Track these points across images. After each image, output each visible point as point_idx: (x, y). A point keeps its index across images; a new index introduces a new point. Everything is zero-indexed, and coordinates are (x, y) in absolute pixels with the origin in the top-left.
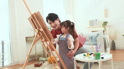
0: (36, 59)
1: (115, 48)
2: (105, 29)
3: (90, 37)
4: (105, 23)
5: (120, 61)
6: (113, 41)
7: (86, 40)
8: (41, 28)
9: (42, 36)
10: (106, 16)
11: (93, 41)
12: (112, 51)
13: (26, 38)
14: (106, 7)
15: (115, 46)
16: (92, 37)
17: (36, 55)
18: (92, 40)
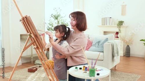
0: (32, 62)
1: (129, 55)
2: (120, 30)
3: (97, 41)
4: (121, 23)
5: (130, 73)
6: (128, 46)
7: (93, 44)
8: (31, 34)
9: (34, 42)
10: (123, 13)
11: (100, 46)
12: (125, 57)
13: (21, 35)
14: (124, 2)
15: (130, 52)
16: (99, 42)
17: (32, 57)
18: (98, 45)
